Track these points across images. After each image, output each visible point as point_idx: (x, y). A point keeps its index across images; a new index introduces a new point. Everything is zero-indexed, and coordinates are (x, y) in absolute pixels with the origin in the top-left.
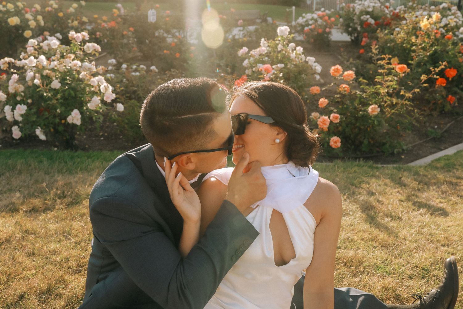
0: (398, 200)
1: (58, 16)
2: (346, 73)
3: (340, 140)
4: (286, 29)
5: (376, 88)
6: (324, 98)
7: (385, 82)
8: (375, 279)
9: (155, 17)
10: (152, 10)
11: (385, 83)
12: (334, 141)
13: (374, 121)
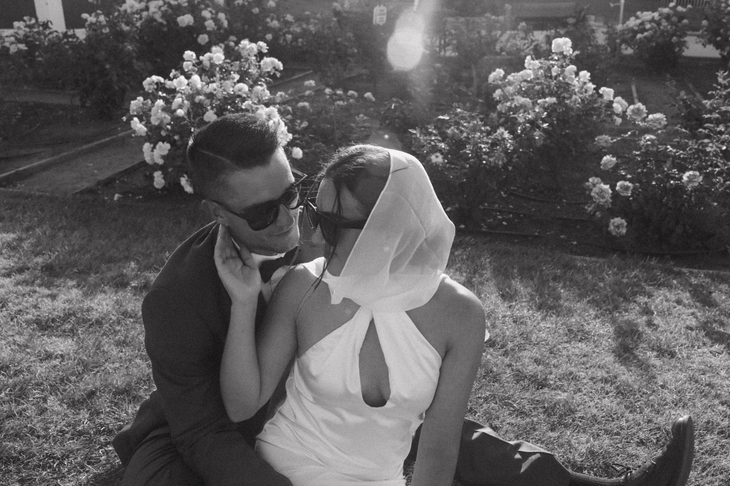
0: (684, 326)
1: (252, 13)
2: (651, 116)
3: (625, 224)
4: (565, 43)
5: (702, 143)
6: (611, 155)
7: (715, 134)
8: (583, 438)
9: (385, 17)
10: (380, 5)
11: (715, 136)
12: (615, 224)
13: (690, 196)
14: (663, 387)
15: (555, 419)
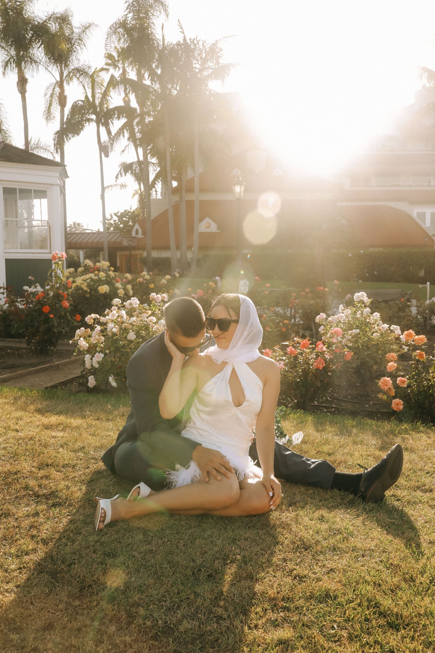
2: (417, 337)
3: (403, 403)
4: (363, 295)
10: (244, 280)
12: (396, 403)
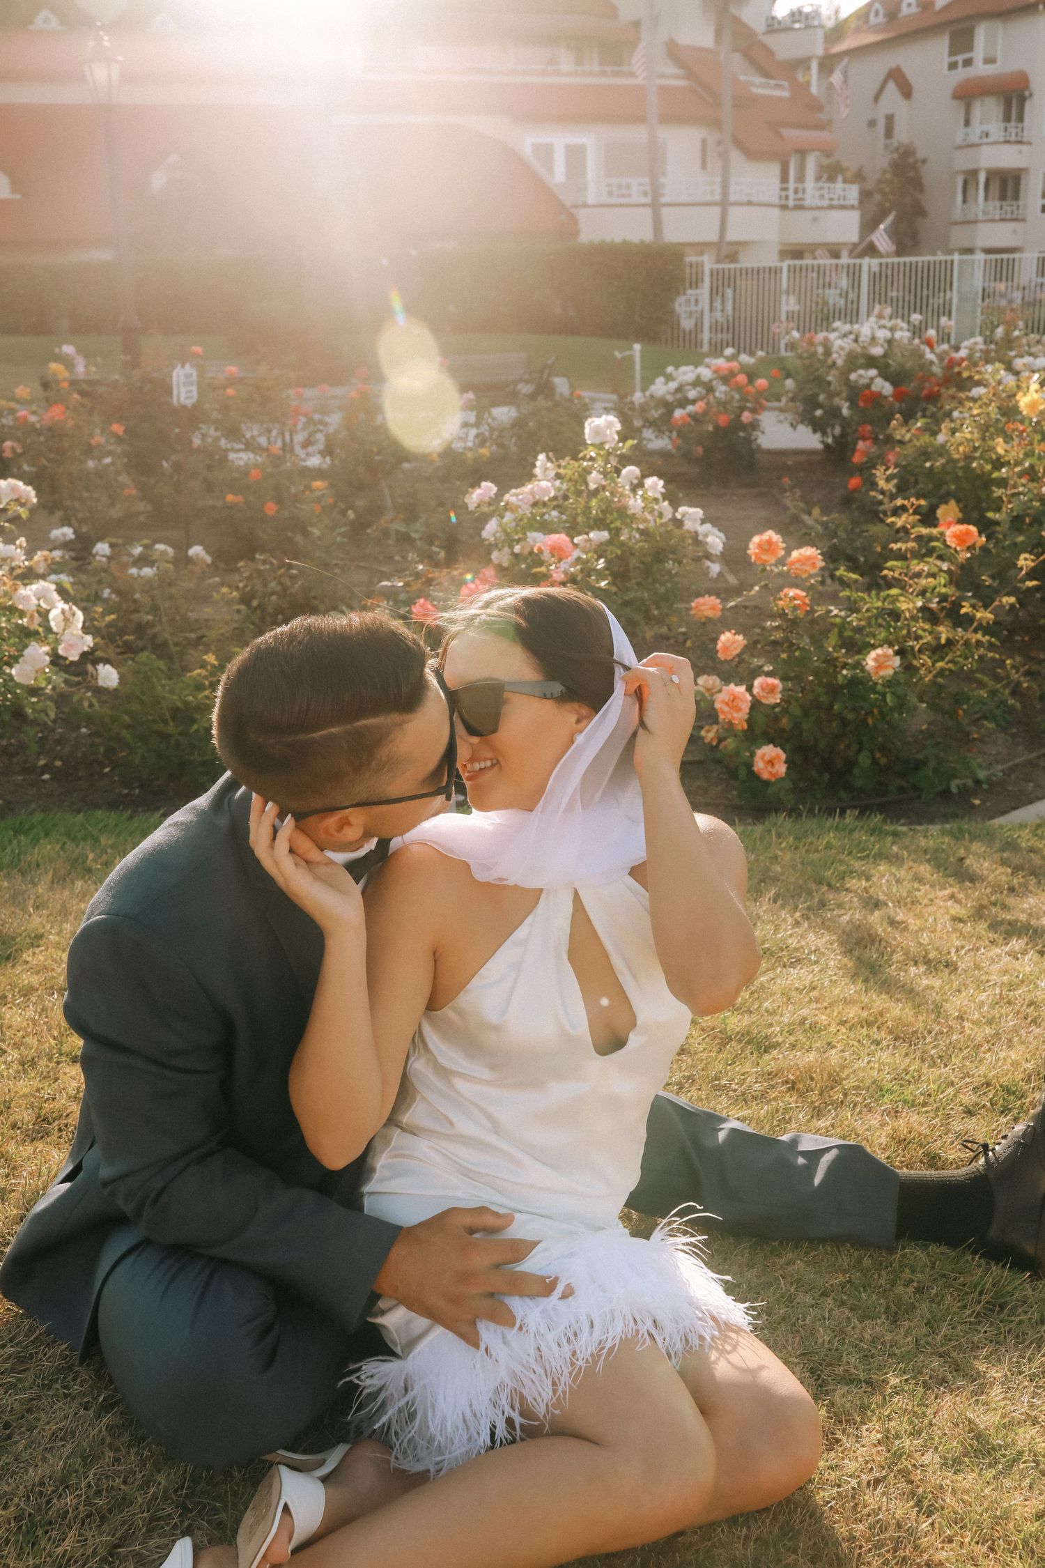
0: (947, 917)
2: (795, 554)
3: (784, 756)
4: (610, 425)
5: (888, 596)
6: (733, 631)
7: (911, 578)
8: (874, 1120)
9: (194, 389)
10: (183, 365)
11: (911, 582)
12: (767, 758)
13: (884, 695)
14: (961, 1018)
15: (814, 1096)
